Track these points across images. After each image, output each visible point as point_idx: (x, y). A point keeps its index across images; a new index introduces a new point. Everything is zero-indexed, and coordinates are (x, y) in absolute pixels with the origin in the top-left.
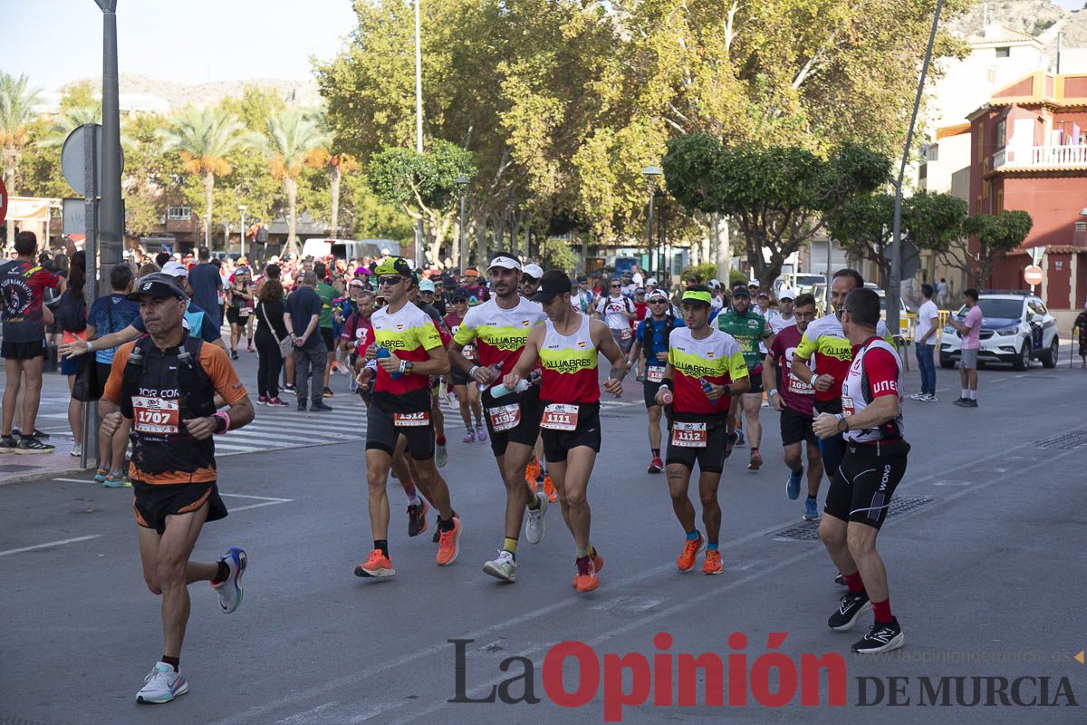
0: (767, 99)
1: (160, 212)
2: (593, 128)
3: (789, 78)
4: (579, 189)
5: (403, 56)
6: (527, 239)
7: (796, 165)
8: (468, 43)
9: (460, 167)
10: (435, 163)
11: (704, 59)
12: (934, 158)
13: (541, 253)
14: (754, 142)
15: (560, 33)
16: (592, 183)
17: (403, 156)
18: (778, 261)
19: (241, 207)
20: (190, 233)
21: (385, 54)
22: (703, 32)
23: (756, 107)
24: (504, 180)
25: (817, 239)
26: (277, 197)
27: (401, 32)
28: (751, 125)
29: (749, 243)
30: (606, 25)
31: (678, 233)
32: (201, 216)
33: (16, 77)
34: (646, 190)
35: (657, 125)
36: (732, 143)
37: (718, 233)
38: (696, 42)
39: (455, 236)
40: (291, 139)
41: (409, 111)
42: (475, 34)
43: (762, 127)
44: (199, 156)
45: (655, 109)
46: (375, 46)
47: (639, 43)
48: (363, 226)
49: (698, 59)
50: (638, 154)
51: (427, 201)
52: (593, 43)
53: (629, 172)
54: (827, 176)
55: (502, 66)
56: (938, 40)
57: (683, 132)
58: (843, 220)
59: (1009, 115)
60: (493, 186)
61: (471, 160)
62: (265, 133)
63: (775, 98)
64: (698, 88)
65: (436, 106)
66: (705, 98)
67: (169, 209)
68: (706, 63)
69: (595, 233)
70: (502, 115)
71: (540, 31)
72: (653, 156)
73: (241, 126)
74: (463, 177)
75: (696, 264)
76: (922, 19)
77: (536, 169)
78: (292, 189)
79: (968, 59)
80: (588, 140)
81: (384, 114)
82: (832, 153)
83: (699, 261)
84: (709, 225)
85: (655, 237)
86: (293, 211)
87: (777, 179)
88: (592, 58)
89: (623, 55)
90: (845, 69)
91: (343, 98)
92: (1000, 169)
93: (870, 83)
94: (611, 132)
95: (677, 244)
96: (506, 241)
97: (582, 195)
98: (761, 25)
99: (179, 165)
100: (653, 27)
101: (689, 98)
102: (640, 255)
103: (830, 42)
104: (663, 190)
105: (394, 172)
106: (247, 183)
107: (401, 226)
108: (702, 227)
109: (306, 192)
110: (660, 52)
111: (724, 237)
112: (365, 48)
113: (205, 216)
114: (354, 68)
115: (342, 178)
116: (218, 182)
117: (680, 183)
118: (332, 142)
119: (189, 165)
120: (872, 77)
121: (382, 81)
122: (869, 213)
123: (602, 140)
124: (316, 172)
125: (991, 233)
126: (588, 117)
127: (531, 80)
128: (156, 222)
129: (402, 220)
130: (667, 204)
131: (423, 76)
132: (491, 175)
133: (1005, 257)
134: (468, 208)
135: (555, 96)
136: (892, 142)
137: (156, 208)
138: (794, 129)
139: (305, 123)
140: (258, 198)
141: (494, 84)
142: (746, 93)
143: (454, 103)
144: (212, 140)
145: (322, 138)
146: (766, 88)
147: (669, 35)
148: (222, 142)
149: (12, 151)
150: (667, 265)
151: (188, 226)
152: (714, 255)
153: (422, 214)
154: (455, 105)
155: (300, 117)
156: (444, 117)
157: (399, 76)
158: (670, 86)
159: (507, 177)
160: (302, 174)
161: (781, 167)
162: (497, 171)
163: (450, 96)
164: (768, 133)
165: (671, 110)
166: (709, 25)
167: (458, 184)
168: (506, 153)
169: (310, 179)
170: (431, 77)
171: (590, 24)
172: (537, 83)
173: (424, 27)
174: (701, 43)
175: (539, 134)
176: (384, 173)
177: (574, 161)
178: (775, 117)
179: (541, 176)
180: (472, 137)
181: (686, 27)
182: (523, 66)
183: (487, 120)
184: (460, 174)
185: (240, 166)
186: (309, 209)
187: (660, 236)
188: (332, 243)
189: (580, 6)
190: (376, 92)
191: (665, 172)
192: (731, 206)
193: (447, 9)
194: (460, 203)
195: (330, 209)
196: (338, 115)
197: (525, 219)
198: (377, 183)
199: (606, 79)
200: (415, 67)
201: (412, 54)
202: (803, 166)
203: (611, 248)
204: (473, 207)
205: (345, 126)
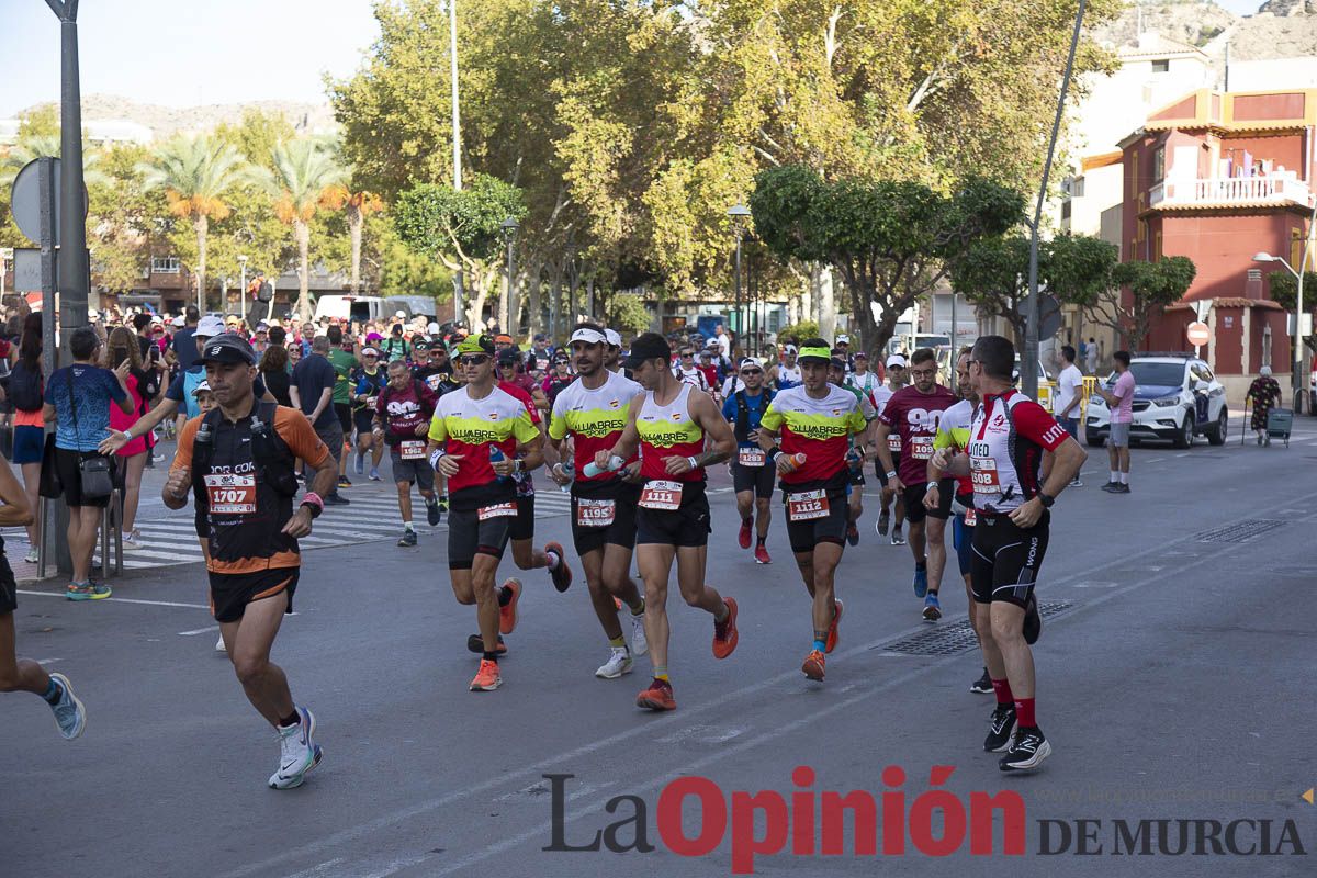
0: (877, 123)
1: (142, 264)
2: (667, 160)
3: (904, 98)
4: (652, 233)
5: (437, 73)
6: (590, 295)
7: (910, 203)
8: (515, 56)
9: (509, 209)
10: (477, 202)
11: (800, 75)
12: (1079, 193)
13: (608, 311)
14: (862, 175)
15: (627, 44)
16: (667, 226)
17: (438, 194)
18: (890, 319)
19: (241, 257)
20: (179, 290)
21: (415, 71)
22: (799, 43)
23: (864, 133)
24: (561, 223)
25: (938, 291)
26: (286, 245)
27: (434, 43)
28: (858, 154)
29: (855, 299)
30: (682, 35)
31: (773, 285)
32: (192, 269)
34: (732, 233)
35: (744, 156)
36: (834, 177)
37: (820, 286)
38: (792, 55)
39: (503, 290)
40: (301, 174)
41: (444, 140)
42: (524, 47)
43: (872, 157)
44: (189, 196)
45: (742, 136)
46: (403, 60)
47: (723, 56)
48: (391, 279)
49: (794, 76)
50: (723, 190)
51: (467, 249)
52: (667, 57)
53: (712, 213)
54: (948, 216)
55: (557, 85)
56: (1081, 51)
57: (777, 163)
59: (1168, 142)
60: (547, 231)
61: (520, 199)
62: (270, 167)
63: (886, 122)
64: (793, 111)
65: (477, 132)
66: (802, 123)
67: (153, 260)
68: (802, 80)
69: (672, 287)
70: (558, 144)
71: (602, 42)
72: (741, 193)
73: (241, 158)
74: (510, 220)
75: (795, 323)
76: (1061, 26)
77: (599, 209)
78: (303, 235)
79: (1118, 75)
80: (662, 173)
81: (414, 143)
82: (956, 187)
83: (799, 319)
84: (810, 276)
85: (744, 290)
86: (304, 262)
88: (666, 74)
89: (703, 71)
90: (971, 87)
91: (364, 124)
92: (1158, 206)
93: (1001, 104)
95: (772, 299)
96: (565, 296)
97: (655, 240)
99: (164, 207)
100: (739, 37)
101: (783, 122)
102: (727, 313)
103: (952, 55)
104: (753, 234)
105: (427, 214)
106: (249, 228)
107: (437, 279)
108: (802, 278)
109: (321, 239)
110: (747, 67)
111: (827, 290)
112: (391, 63)
113: (197, 268)
114: (376, 87)
115: (365, 221)
116: (213, 227)
117: (772, 226)
118: (351, 178)
119: (177, 207)
120: (1004, 97)
121: (411, 103)
122: (1000, 260)
123: (678, 174)
124: (333, 215)
125: (1147, 283)
126: (662, 146)
127: (592, 102)
128: (137, 275)
129: (438, 272)
130: (759, 250)
131: (461, 97)
132: (546, 217)
133: (1163, 311)
134: (518, 257)
135: (621, 121)
137: (137, 259)
138: (909, 160)
139: (320, 155)
140: (262, 246)
141: (548, 106)
142: (852, 116)
143: (499, 129)
144: (205, 176)
145: (340, 173)
146: (876, 110)
147: (758, 46)
148: (217, 178)
150: (760, 324)
151: (177, 281)
152: (816, 312)
153: (461, 264)
154: (501, 132)
155: (312, 148)
156: (487, 147)
157: (433, 98)
158: (760, 108)
159: (565, 218)
160: (315, 216)
161: (893, 205)
162: (552, 211)
163: (494, 121)
164: (879, 165)
165: (762, 137)
166: (806, 35)
167: (505, 228)
168: (563, 190)
169: (326, 223)
170: (471, 98)
171: (663, 34)
172: (599, 105)
173: (462, 38)
174: (797, 56)
175: (602, 167)
176: (415, 215)
177: (645, 199)
178: (887, 145)
179: (605, 218)
180: (522, 171)
181: (780, 36)
182: (582, 85)
183: (540, 150)
184: (506, 216)
185: (241, 208)
186: (324, 259)
187: (753, 288)
188: (352, 300)
189: (650, 12)
190: (404, 117)
191: (754, 212)
192: (833, 253)
193: (490, 16)
194: (507, 251)
195: (352, 261)
196: (358, 145)
197: (587, 270)
198: (406, 227)
199: (683, 100)
200: (451, 86)
201: (448, 70)
202: (917, 204)
203: (693, 304)
204: (523, 256)
205: (366, 158)
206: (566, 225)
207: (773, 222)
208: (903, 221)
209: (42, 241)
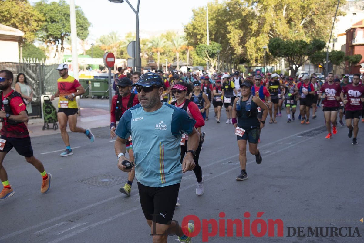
0: (294, 28)
1: (148, 61)
2: (250, 37)
3: (299, 23)
4: (247, 52)
5: (204, 22)
6: (234, 66)
7: (302, 44)
8: (219, 18)
9: (218, 48)
10: (212, 47)
11: (278, 19)
12: (336, 41)
13: (238, 68)
14: (291, 39)
15: (242, 14)
16: (250, 51)
17: (204, 46)
18: (297, 68)
19: (166, 60)
21: (200, 21)
22: (278, 12)
23: (291, 30)
25: (307, 63)
26: (174, 57)
27: (203, 16)
28: (290, 35)
29: (290, 65)
30: (253, 12)
31: (271, 62)
32: (157, 62)
33: (115, 32)
34: (263, 52)
35: (266, 36)
36: (285, 40)
37: (281, 62)
38: (276, 15)
39: (217, 65)
40: (177, 43)
41: (205, 35)
42: (221, 16)
44: (156, 48)
45: (265, 32)
46: (197, 20)
47: (262, 16)
48: (194, 63)
49: (276, 19)
50: (262, 43)
51: (210, 57)
52: (250, 16)
53: (259, 48)
54: (310, 47)
55: (228, 23)
56: (338, 12)
57: (273, 37)
58: (313, 58)
59: (356, 30)
60: (226, 52)
61: (220, 46)
62: (171, 42)
63: (296, 28)
64: (276, 26)
65: (212, 33)
66: (278, 29)
67: (149, 61)
68: (278, 20)
69: (251, 63)
70: (228, 35)
71: (237, 14)
72: (265, 44)
73: (166, 40)
74: (218, 50)
76: (334, 7)
77: (236, 48)
78: (178, 55)
79: (346, 16)
80: (249, 40)
81: (199, 36)
82: (311, 41)
83: (277, 69)
84: (279, 60)
85: (265, 64)
86: (178, 60)
88: (250, 20)
89: (258, 19)
90: (314, 20)
91: (190, 32)
92: (354, 44)
93: (320, 23)
94: (254, 38)
95: (271, 65)
96: (229, 66)
97: (247, 54)
98: (292, 10)
99: (152, 50)
100: (265, 12)
101: (274, 29)
102: (261, 68)
103: (310, 13)
104: (268, 52)
105: (202, 50)
106: (167, 54)
107: (203, 63)
108: (277, 61)
109: (181, 56)
110: (267, 18)
111: (283, 63)
112: (195, 20)
114: (192, 25)
115: (190, 52)
116: (161, 54)
118: (187, 43)
119: (154, 50)
120: (321, 22)
121: (199, 28)
122: (320, 56)
123: (253, 40)
125: (351, 60)
126: (249, 35)
127: (235, 26)
128: (146, 63)
129: (204, 61)
130: (268, 55)
131: (209, 26)
132: (225, 50)
133: (355, 66)
135: (241, 30)
136: (326, 38)
138: (301, 36)
139: (181, 39)
141: (226, 28)
142: (289, 27)
144: (159, 44)
145: (185, 42)
146: (294, 26)
147: (269, 13)
148: (161, 44)
149: (115, 49)
150: (269, 70)
151: (154, 65)
152: (280, 68)
153: (209, 60)
154: (216, 33)
155: (179, 38)
156: (214, 36)
157: (203, 27)
158: (269, 26)
159: (229, 50)
161: (298, 45)
162: (227, 49)
163: (215, 31)
164: (294, 37)
165: (270, 32)
166: (279, 10)
167: (217, 52)
168: (229, 44)
169: (182, 52)
170: (211, 26)
171: (249, 12)
173: (209, 15)
175: (237, 39)
176: (200, 50)
177: (246, 45)
178: (296, 33)
179: (238, 50)
180: (221, 41)
181: (274, 12)
182: (233, 23)
183: (224, 37)
185: (166, 50)
186: (182, 60)
187: (267, 63)
188: (187, 67)
189: (247, 7)
190: (197, 31)
191: (269, 48)
192: (286, 55)
193: (214, 10)
194: (218, 57)
195: (187, 59)
196: (189, 37)
197: (233, 60)
198: (198, 53)
199: (253, 25)
200: (207, 24)
201: (206, 21)
202: (303, 45)
203: (255, 67)
204: (221, 58)
205: (190, 39)
206: (229, 51)
207: (273, 49)
208: (300, 48)
209: (133, 57)
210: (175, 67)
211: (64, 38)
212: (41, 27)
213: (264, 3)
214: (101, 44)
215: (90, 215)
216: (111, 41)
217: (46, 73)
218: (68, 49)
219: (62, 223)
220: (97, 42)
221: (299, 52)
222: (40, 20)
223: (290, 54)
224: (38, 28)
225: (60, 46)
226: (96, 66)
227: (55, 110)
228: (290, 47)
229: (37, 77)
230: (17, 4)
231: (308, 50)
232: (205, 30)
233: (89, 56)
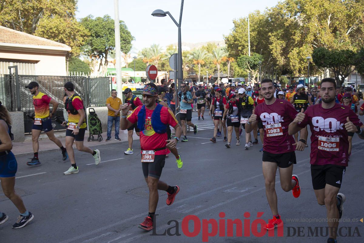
0: (339, 38)
1: (188, 73)
2: (293, 48)
3: (345, 32)
4: (290, 63)
5: (245, 33)
6: (276, 76)
7: (348, 54)
8: (261, 29)
9: (260, 60)
10: (253, 58)
11: (322, 29)
13: (280, 79)
14: (336, 49)
15: (284, 25)
16: (293, 62)
17: (245, 57)
18: (343, 79)
19: (207, 71)
20: (195, 78)
21: (241, 33)
22: (322, 22)
23: (336, 40)
25: (353, 73)
26: (215, 69)
27: (245, 27)
28: (335, 45)
29: (335, 75)
30: (296, 22)
31: (315, 73)
33: (157, 45)
34: (307, 62)
36: (330, 50)
37: (326, 72)
38: (320, 25)
39: (258, 76)
40: (218, 55)
41: (247, 46)
42: (263, 27)
43: (338, 45)
44: (197, 60)
45: (309, 42)
46: (238, 31)
47: (305, 26)
48: (236, 75)
49: (321, 29)
50: (305, 54)
51: (251, 68)
52: (293, 27)
53: (303, 58)
54: (357, 56)
55: (270, 34)
57: (317, 47)
58: (361, 68)
60: (268, 64)
61: (262, 57)
62: (212, 54)
63: (341, 37)
64: (321, 36)
65: (253, 44)
66: (323, 39)
67: (190, 73)
68: (323, 30)
69: (294, 74)
70: (270, 46)
71: (279, 25)
72: (309, 54)
73: (207, 52)
74: (260, 62)
78: (219, 67)
80: (292, 51)
81: (241, 47)
82: (357, 50)
84: (324, 71)
85: (309, 75)
86: (219, 72)
87: (343, 58)
88: (293, 30)
89: (301, 29)
90: (361, 29)
91: (231, 44)
94: (298, 48)
95: (315, 76)
96: (271, 77)
97: (290, 65)
98: (338, 19)
99: (192, 62)
100: (309, 22)
101: (318, 39)
102: (305, 79)
103: (357, 22)
104: (312, 62)
105: (243, 61)
106: (208, 66)
107: (244, 74)
108: (322, 71)
109: (222, 67)
110: (310, 27)
112: (236, 32)
113: (199, 74)
114: (233, 37)
115: (230, 63)
116: (202, 66)
118: (228, 55)
119: (195, 62)
121: (240, 39)
123: (295, 50)
124: (224, 62)
126: (292, 45)
127: (277, 37)
128: (188, 76)
129: (245, 73)
130: (312, 66)
131: (250, 38)
132: (267, 61)
134: (262, 69)
135: (283, 40)
138: (347, 45)
139: (222, 51)
140: (211, 69)
141: (268, 38)
142: (334, 37)
144: (200, 56)
145: (226, 54)
146: (339, 35)
147: (313, 23)
148: (202, 56)
149: (157, 61)
150: (312, 81)
151: (195, 76)
153: (250, 71)
154: (258, 44)
155: (220, 49)
156: (256, 47)
157: (244, 38)
158: (313, 36)
159: (271, 61)
160: (221, 63)
161: (344, 55)
162: (268, 60)
163: (257, 42)
164: (340, 47)
165: (313, 42)
166: (324, 20)
168: (271, 55)
169: (223, 64)
170: (252, 38)
171: (292, 22)
172: (278, 38)
173: (250, 26)
174: (321, 25)
175: (279, 50)
176: (241, 62)
177: (288, 56)
178: (341, 42)
179: (280, 60)
180: (262, 52)
181: (318, 21)
182: (275, 34)
183: (266, 48)
184: (259, 61)
185: (206, 62)
186: (223, 71)
187: (311, 74)
188: (229, 79)
189: (289, 18)
190: (239, 42)
191: (313, 58)
192: (330, 65)
193: (256, 21)
194: (259, 68)
195: (228, 71)
196: (230, 48)
197: (275, 71)
198: (239, 64)
199: (296, 35)
200: (248, 35)
201: (247, 32)
202: (350, 55)
203: (298, 77)
204: (263, 69)
205: (231, 51)
206: (271, 62)
207: (317, 59)
208: (346, 58)
209: (175, 69)
210: (215, 79)
211: (108, 52)
212: (86, 42)
213: (307, 13)
214: (143, 56)
215: (135, 226)
216: (153, 54)
217: (91, 86)
218: (112, 62)
219: (108, 233)
220: (139, 55)
221: (345, 62)
222: (86, 35)
223: (336, 64)
224: (84, 43)
225: (104, 59)
226: (138, 79)
227: (100, 122)
228: (336, 57)
229: (83, 89)
230: (65, 20)
231: (356, 60)
232: (246, 41)
233: (131, 69)
